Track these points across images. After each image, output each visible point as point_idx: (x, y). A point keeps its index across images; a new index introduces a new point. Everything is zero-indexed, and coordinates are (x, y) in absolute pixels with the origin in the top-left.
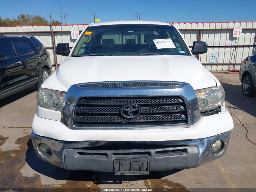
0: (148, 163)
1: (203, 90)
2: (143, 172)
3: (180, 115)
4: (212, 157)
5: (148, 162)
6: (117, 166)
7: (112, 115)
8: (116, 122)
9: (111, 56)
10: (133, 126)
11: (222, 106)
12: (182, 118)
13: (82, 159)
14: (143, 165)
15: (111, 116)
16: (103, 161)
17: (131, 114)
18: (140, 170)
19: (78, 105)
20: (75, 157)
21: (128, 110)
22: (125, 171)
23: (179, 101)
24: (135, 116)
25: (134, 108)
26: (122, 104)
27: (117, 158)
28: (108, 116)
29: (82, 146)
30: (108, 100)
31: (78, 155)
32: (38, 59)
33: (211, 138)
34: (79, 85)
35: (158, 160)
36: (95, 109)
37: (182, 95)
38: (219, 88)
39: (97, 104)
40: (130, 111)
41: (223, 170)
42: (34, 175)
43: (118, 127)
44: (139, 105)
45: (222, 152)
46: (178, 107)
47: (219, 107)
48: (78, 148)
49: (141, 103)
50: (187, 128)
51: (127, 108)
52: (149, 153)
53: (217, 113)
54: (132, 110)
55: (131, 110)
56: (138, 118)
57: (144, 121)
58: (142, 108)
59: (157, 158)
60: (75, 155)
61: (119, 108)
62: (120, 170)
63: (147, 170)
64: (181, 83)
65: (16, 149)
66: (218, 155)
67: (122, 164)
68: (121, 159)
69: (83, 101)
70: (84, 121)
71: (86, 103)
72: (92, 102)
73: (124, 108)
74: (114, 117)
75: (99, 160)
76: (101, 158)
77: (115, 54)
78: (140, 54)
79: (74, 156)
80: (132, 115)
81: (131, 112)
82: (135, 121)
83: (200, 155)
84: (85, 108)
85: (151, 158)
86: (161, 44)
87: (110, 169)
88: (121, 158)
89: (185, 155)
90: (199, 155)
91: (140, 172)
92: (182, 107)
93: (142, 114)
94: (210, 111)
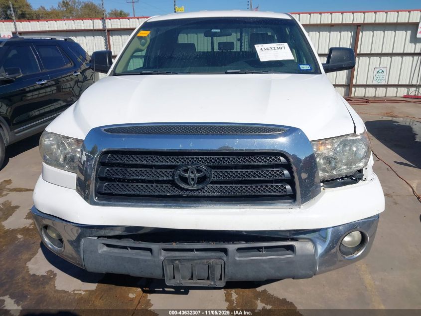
0: (223, 268)
1: (327, 142)
2: (215, 282)
3: (282, 186)
4: (340, 261)
5: (223, 266)
6: (169, 270)
7: (161, 183)
8: (168, 194)
9: (176, 73)
10: (196, 203)
11: (366, 168)
12: (285, 191)
13: (111, 256)
14: (213, 270)
15: (158, 185)
16: (145, 261)
17: (192, 183)
18: (208, 279)
19: (102, 164)
20: (100, 251)
21: (187, 175)
22: (183, 278)
23: (280, 161)
24: (201, 186)
25: (199, 171)
26: (176, 164)
27: (169, 257)
28: (155, 185)
29: (112, 233)
30: (153, 156)
31: (105, 249)
32: (77, 76)
33: (341, 227)
34: (103, 129)
35: (240, 263)
36: (131, 172)
37: (286, 150)
38: (359, 137)
39: (134, 162)
40: (190, 176)
41: (368, 278)
42: (47, 272)
43: (170, 203)
44: (207, 166)
45: (360, 253)
46: (278, 171)
47: (360, 171)
48: (105, 237)
49: (211, 164)
50: (293, 210)
51: (186, 171)
52: (225, 251)
53: (356, 181)
54: (195, 176)
55: (192, 176)
56: (206, 188)
57: (216, 194)
58: (213, 171)
59: (237, 259)
60: (99, 248)
61: (173, 170)
62: (174, 278)
63: (221, 279)
64: (285, 129)
65: (28, 226)
66: (352, 258)
67: (178, 268)
68: (175, 260)
69: (109, 157)
70: (113, 192)
71: (115, 161)
72: (125, 158)
73: (180, 172)
74: (164, 185)
75: (138, 259)
76: (141, 255)
77: (185, 72)
78: (228, 71)
79: (97, 250)
80: (194, 184)
81: (193, 179)
82: (201, 194)
83: (317, 258)
84: (114, 169)
85: (228, 259)
86: (268, 52)
87: (157, 274)
88: (176, 257)
89: (289, 256)
90: (315, 258)
91: (208, 282)
92: (286, 172)
93: (213, 182)
94: (342, 178)
